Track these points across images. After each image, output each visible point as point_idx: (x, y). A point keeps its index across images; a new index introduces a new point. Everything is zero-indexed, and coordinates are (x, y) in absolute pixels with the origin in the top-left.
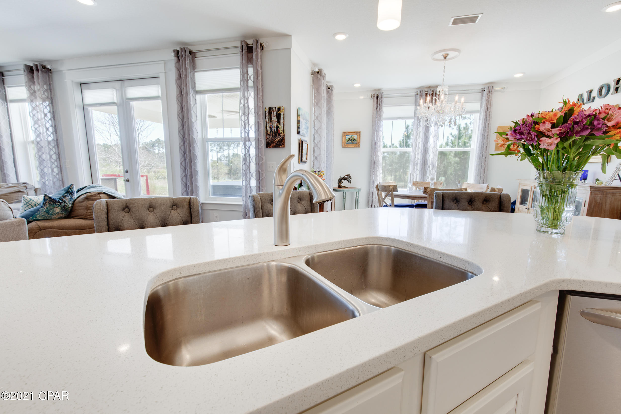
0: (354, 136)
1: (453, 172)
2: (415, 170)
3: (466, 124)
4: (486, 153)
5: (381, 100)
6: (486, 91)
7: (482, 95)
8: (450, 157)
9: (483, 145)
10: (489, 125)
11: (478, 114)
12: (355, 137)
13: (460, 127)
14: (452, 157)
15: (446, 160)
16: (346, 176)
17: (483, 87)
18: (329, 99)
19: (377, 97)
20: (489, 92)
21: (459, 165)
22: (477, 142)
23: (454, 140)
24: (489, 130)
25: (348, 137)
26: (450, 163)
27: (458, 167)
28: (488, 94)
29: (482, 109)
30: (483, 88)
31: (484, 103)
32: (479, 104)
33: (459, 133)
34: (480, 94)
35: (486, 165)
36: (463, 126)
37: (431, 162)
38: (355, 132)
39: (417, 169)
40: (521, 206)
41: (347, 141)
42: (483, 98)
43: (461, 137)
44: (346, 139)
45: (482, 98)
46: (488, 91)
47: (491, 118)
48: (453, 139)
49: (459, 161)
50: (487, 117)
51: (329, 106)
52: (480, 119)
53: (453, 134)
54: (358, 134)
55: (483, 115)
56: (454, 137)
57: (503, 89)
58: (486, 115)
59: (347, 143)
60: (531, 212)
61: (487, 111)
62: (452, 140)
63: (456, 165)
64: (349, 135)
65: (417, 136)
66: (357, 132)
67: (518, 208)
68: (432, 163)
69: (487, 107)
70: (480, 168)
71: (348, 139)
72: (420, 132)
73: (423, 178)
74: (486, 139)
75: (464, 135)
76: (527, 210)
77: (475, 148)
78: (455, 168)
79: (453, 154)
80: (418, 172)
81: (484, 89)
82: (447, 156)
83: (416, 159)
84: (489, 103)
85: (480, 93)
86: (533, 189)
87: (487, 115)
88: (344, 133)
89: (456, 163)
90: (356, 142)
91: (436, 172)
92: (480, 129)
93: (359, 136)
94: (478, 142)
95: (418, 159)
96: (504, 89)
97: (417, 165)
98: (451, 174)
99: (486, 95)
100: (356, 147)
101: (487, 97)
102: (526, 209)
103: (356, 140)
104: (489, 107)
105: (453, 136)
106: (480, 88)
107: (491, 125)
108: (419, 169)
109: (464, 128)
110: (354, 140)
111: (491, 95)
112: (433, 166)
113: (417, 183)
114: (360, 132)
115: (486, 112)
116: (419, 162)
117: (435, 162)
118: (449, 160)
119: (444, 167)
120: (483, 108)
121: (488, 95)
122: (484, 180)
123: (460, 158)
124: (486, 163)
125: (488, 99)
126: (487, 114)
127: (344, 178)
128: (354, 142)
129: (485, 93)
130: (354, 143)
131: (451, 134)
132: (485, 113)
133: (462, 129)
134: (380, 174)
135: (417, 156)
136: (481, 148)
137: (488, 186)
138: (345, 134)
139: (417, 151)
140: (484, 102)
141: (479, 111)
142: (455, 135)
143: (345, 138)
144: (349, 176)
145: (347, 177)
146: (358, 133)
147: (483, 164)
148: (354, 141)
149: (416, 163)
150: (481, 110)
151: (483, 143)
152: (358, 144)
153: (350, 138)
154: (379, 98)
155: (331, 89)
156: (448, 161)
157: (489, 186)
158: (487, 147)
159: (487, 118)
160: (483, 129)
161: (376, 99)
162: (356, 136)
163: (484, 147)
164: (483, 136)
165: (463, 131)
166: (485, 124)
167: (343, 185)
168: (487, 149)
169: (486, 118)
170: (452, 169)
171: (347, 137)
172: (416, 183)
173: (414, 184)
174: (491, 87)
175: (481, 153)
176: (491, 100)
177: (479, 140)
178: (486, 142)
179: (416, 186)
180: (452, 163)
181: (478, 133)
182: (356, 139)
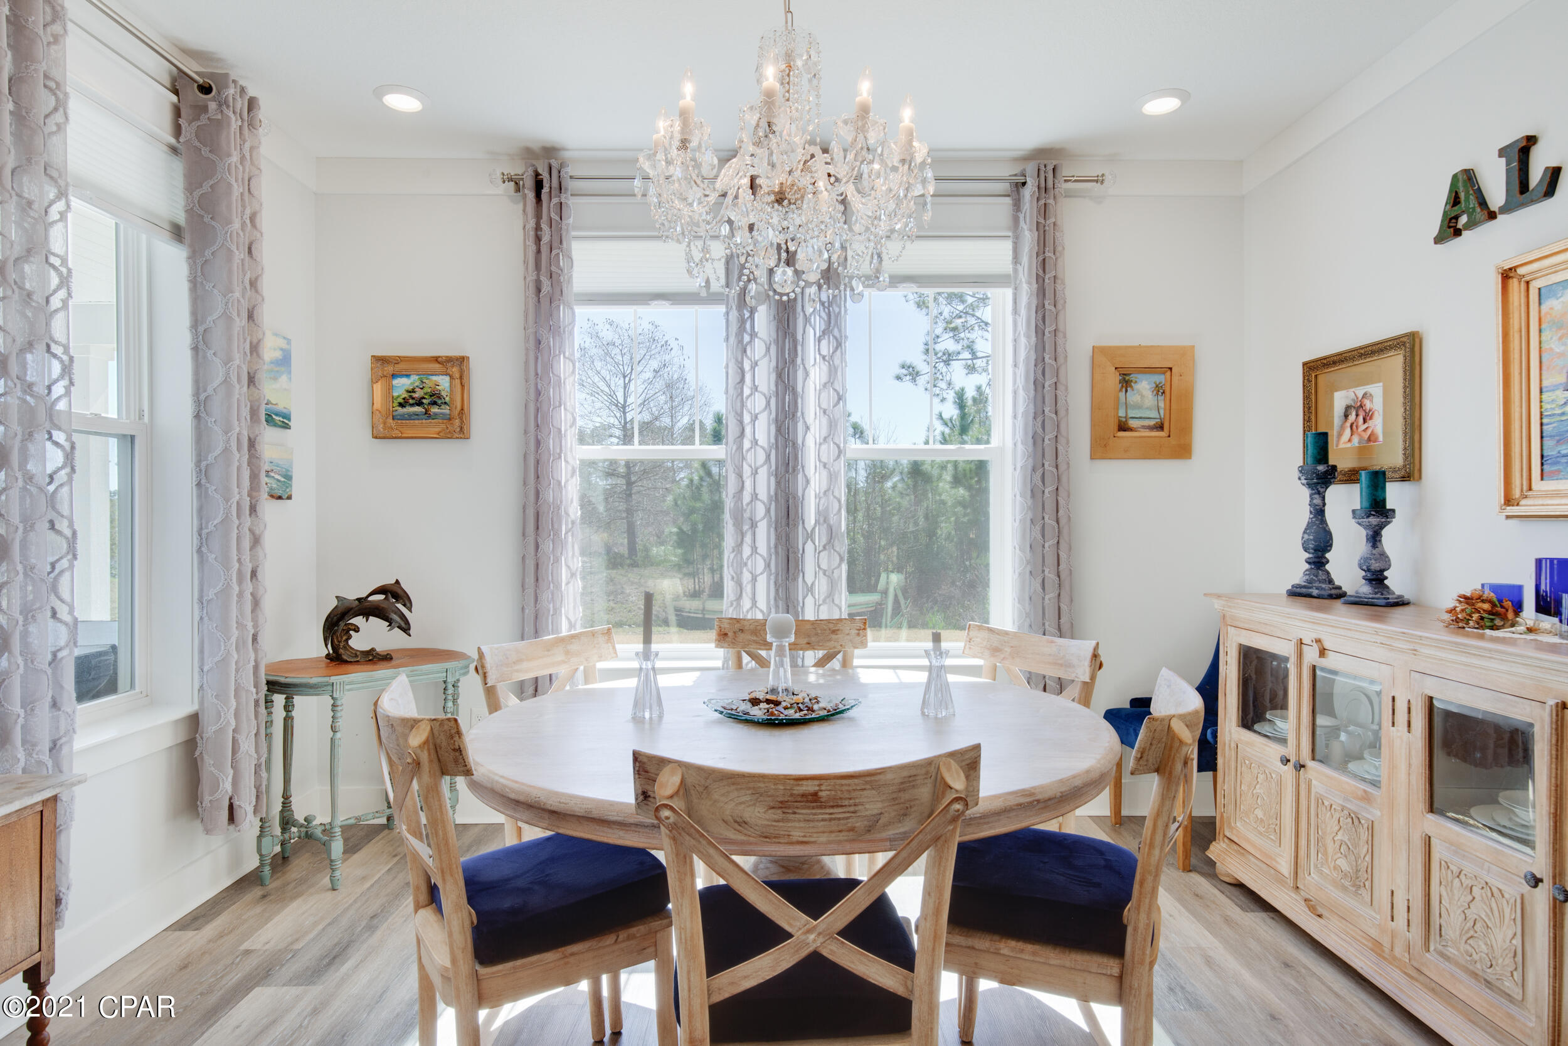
0: (434, 378)
1: (953, 532)
2: (747, 551)
3: (979, 388)
4: (1057, 467)
5: (555, 201)
6: (1031, 183)
7: (1017, 205)
8: (941, 484)
9: (1040, 430)
10: (1060, 341)
11: (1008, 292)
12: (443, 383)
13: (962, 395)
14: (947, 486)
15: (930, 495)
16: (375, 592)
17: (1017, 170)
18: (205, 151)
19: (539, 185)
20: (1044, 189)
21: (969, 511)
22: (1015, 417)
23: (949, 436)
24: (1061, 359)
25: (402, 385)
26: (943, 503)
27: (965, 515)
28: (1038, 199)
29: (1020, 268)
30: (1015, 175)
31: (1029, 237)
32: (1007, 246)
33: (963, 416)
34: (1008, 200)
35: (1063, 521)
36: (970, 393)
37: (818, 512)
38: (436, 359)
39: (754, 549)
40: (1246, 735)
41: (401, 405)
42: (1021, 216)
43: (969, 424)
44: (395, 394)
45: (1016, 220)
46: (1039, 188)
47: (1064, 307)
48: (947, 431)
49: (967, 498)
50: (1046, 303)
51: (206, 187)
52: (1015, 311)
53: (946, 416)
54: (455, 371)
55: (1027, 290)
56: (950, 424)
57: (1099, 180)
58: (1041, 292)
59: (402, 417)
60: (1314, 782)
61: (1041, 273)
62: (943, 434)
63: (959, 509)
64: (408, 376)
65: (742, 380)
66: (449, 360)
67: (1233, 745)
68: (823, 517)
69: (1041, 258)
70: (1039, 537)
71: (406, 395)
72: (756, 364)
73: (787, 589)
74: (1049, 399)
75: (977, 420)
76: (1288, 771)
77: (1009, 444)
78: (956, 521)
79: (948, 477)
80: (760, 565)
81: (1021, 179)
82: (932, 482)
83: (747, 497)
84: (1049, 242)
85: (1008, 196)
86: (1311, 655)
87: (1044, 295)
88: (381, 361)
89: (962, 504)
90: (445, 410)
91: (842, 559)
92: (1022, 354)
93: (461, 378)
94: (1020, 416)
95: (755, 496)
96: (1102, 182)
97: (754, 525)
98: (948, 538)
99: (1031, 201)
100: (447, 435)
101: (1039, 211)
102: (1286, 761)
103: (447, 399)
104: (1047, 254)
105: (946, 424)
106: (1008, 171)
107: (1065, 337)
108: (762, 548)
109: (974, 400)
110: (436, 398)
111: (1051, 201)
112: (831, 534)
113: (742, 630)
114: (462, 361)
115: (1040, 279)
116: (760, 510)
117: (835, 511)
118: (940, 495)
119: (926, 517)
120: (1025, 260)
121: (1042, 202)
122: (1059, 595)
123: (969, 488)
124: (1061, 513)
125: (1043, 221)
126: (1044, 290)
127: (365, 608)
128: (435, 410)
129: (1028, 193)
130: (436, 414)
131: (940, 417)
132: (1035, 286)
133: (970, 402)
134: (573, 575)
135: (748, 484)
136: (1035, 443)
137: (1095, 656)
138: (390, 369)
139: (750, 457)
140: (1027, 233)
141: (1007, 276)
142: (951, 420)
143: (390, 388)
144: (394, 593)
145: (381, 597)
146: (456, 366)
147: (1050, 521)
148: (435, 403)
149: (747, 515)
150: (1016, 271)
151: (1040, 420)
152: (457, 422)
153: (413, 391)
154: (545, 190)
155: (219, 92)
156: (938, 498)
157: (1100, 652)
158: (1060, 439)
159: (1047, 306)
160: (1033, 356)
161: (531, 195)
162: (447, 378)
163: (1047, 441)
164: (1036, 390)
165: (971, 409)
166: (1040, 332)
167: (358, 642)
168: (1060, 448)
169: (1041, 308)
170: (950, 523)
171: (396, 382)
172: (737, 626)
173: (726, 634)
174: (1050, 168)
175: (1034, 470)
176: (1055, 224)
177: (1021, 409)
178: (1054, 416)
179: (733, 644)
180: (950, 504)
181: (1015, 374)
182: (444, 394)
